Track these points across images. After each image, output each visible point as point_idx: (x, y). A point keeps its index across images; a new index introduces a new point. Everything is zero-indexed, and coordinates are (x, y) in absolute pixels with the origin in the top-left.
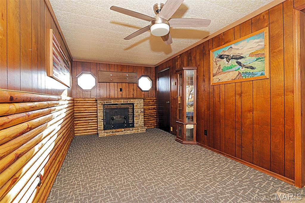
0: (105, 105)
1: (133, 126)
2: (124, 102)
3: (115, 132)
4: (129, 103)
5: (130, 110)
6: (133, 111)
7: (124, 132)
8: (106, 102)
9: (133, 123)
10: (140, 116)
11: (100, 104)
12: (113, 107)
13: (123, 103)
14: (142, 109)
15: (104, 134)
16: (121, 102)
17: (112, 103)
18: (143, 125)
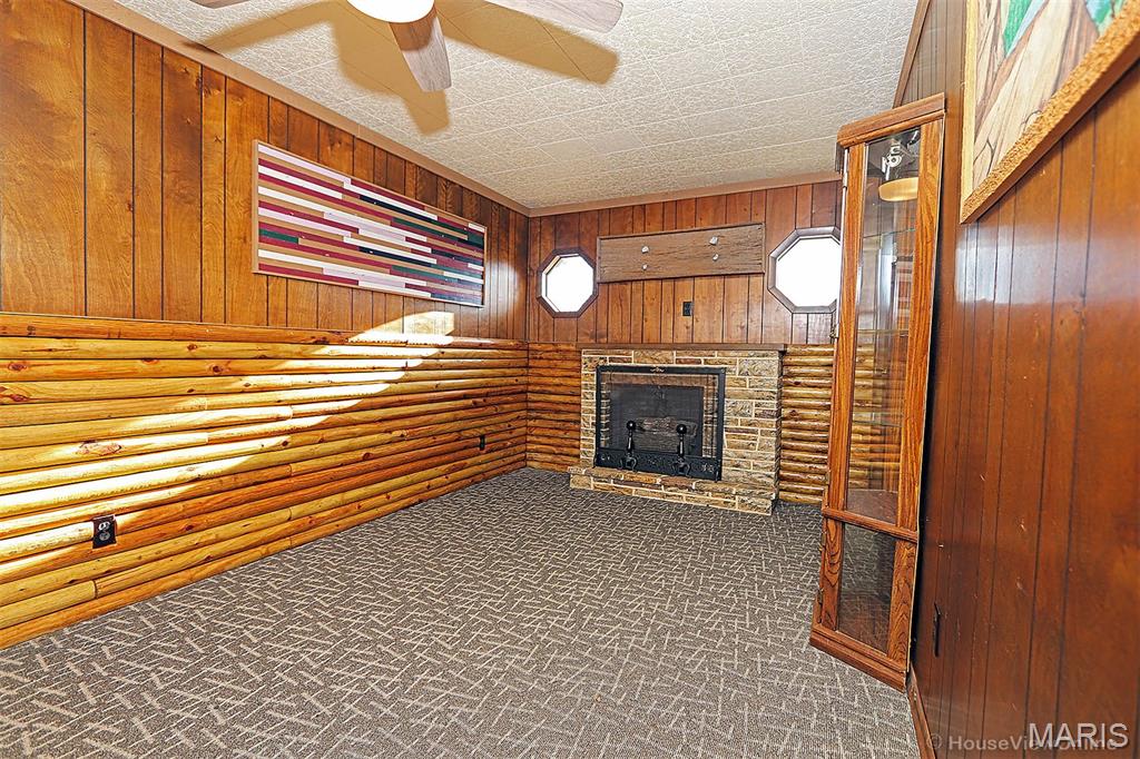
0: (604, 368)
1: (717, 476)
2: (679, 361)
3: (626, 482)
4: (703, 365)
5: (709, 400)
6: (721, 404)
7: (663, 491)
8: (611, 360)
9: (717, 462)
10: (754, 432)
11: (589, 364)
12: (635, 381)
13: (675, 365)
14: (770, 398)
15: (585, 479)
16: (668, 361)
17: (632, 364)
18: (771, 481)
